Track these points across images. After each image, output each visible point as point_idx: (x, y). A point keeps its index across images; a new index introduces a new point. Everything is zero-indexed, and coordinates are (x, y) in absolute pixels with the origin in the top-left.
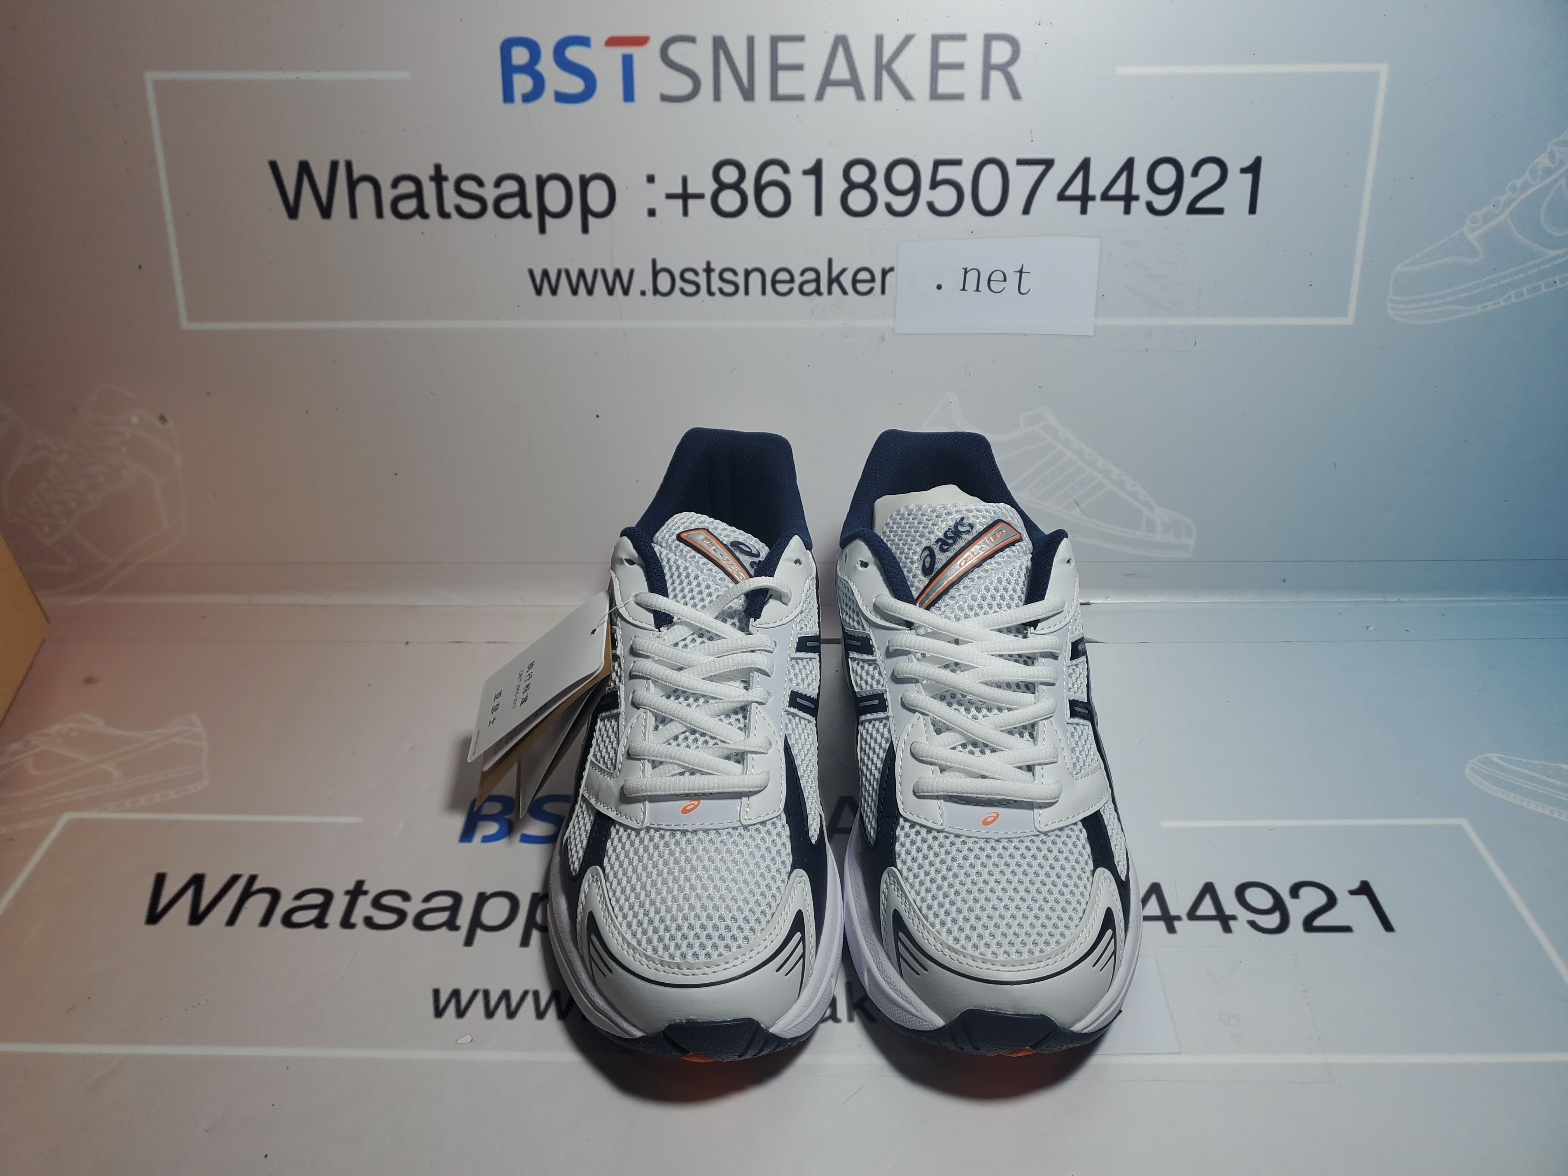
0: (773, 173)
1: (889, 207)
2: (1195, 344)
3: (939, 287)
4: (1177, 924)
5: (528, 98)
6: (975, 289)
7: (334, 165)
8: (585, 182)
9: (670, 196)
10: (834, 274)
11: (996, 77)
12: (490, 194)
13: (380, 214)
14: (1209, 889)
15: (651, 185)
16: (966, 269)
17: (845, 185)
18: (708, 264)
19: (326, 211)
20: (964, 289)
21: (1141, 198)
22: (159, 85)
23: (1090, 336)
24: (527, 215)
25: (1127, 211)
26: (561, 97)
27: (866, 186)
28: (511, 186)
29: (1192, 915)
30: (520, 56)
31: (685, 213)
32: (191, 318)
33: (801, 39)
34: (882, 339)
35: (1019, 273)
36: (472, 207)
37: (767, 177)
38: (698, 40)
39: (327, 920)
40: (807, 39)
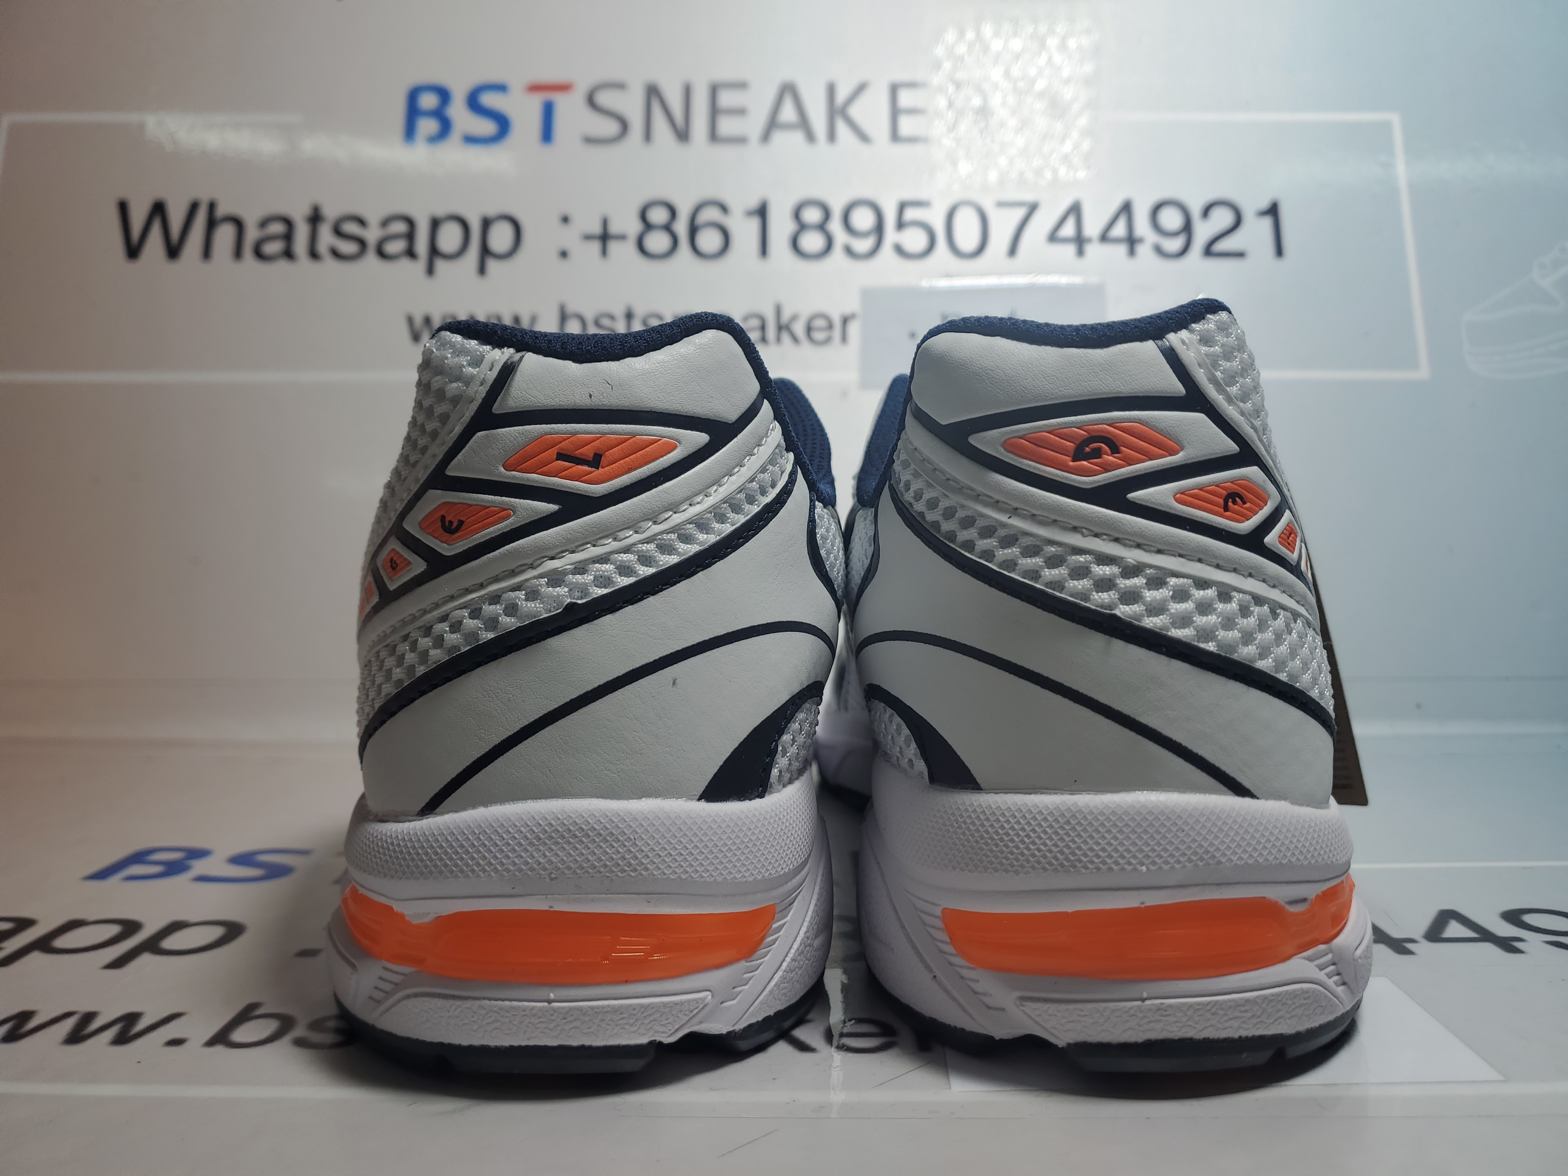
0: (710, 214)
1: (847, 250)
3: (912, 335)
5: (432, 139)
7: (195, 205)
8: (486, 224)
9: (586, 237)
10: (783, 322)
12: (372, 235)
13: (238, 255)
15: (565, 226)
17: (795, 227)
18: (629, 308)
19: (173, 251)
21: (1146, 240)
24: (414, 257)
25: (1131, 253)
27: (819, 227)
28: (398, 227)
30: (428, 101)
31: (604, 255)
33: (743, 85)
34: (844, 394)
37: (703, 217)
38: (628, 87)
40: (750, 85)
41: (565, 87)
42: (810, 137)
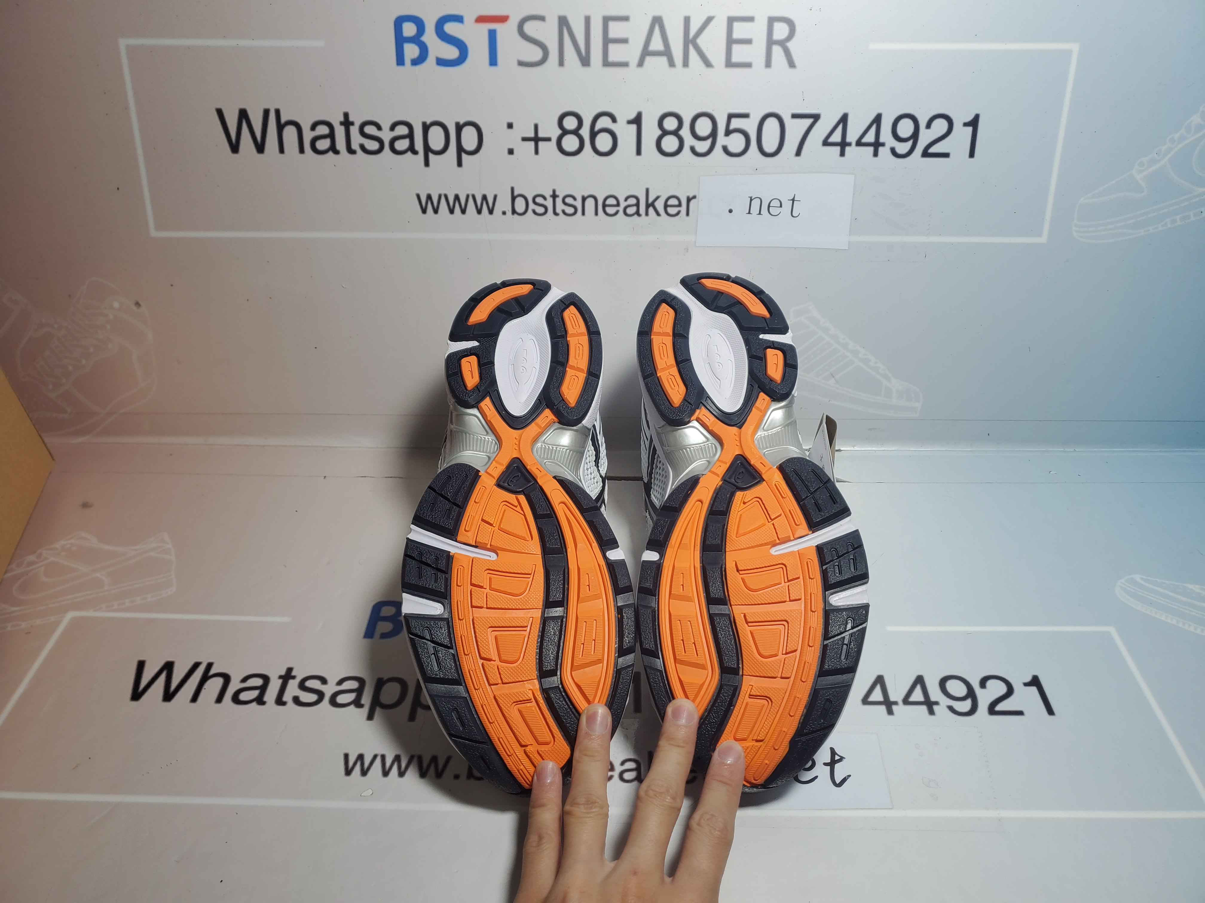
0: (604, 122)
1: (693, 150)
2: (925, 257)
3: (731, 211)
4: (894, 708)
5: (415, 62)
6: (758, 213)
7: (266, 112)
8: (459, 128)
9: (525, 139)
10: (650, 201)
11: (777, 50)
12: (386, 136)
13: (302, 150)
14: (920, 680)
16: (751, 198)
17: (659, 132)
18: (554, 191)
19: (260, 148)
20: (749, 213)
21: (887, 144)
22: (130, 49)
23: (845, 250)
25: (876, 154)
26: (441, 62)
27: (676, 133)
29: (906, 701)
30: (409, 30)
31: (537, 152)
32: (158, 228)
33: (626, 19)
34: (687, 250)
35: (792, 201)
37: (599, 125)
38: (547, 19)
39: (266, 699)
40: (631, 19)
41: (503, 19)
42: (672, 64)
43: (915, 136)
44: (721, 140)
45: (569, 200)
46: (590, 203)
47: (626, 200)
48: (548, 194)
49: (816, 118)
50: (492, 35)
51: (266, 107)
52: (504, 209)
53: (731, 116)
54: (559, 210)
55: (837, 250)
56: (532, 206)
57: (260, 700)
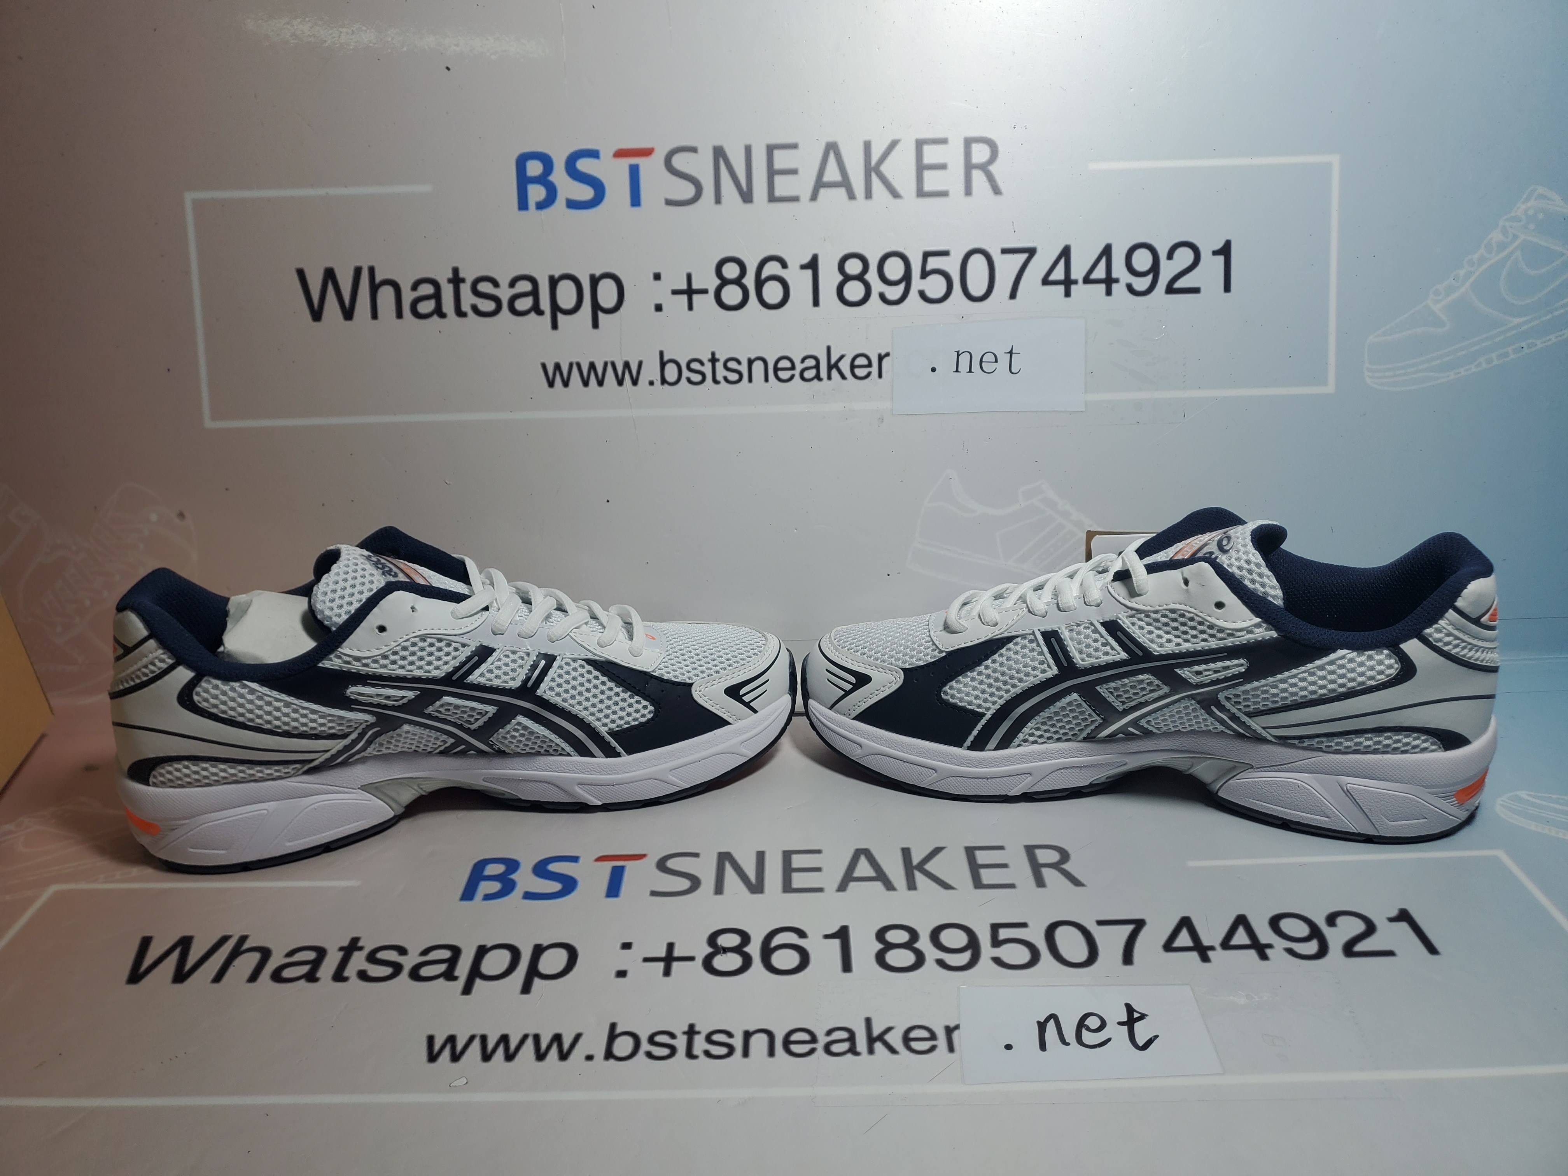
0: (772, 268)
1: (882, 297)
2: (1184, 416)
3: (933, 370)
4: (1210, 954)
5: (541, 206)
6: (968, 371)
7: (358, 271)
8: (595, 281)
9: (675, 292)
10: (833, 361)
11: (978, 177)
12: (504, 293)
13: (400, 315)
14: (1241, 921)
15: (657, 282)
16: (958, 352)
17: (840, 278)
18: (713, 354)
19: (348, 314)
20: (957, 371)
21: (1121, 280)
22: (197, 204)
23: (1082, 411)
24: (540, 313)
25: (1109, 292)
26: (572, 204)
27: (860, 278)
28: (524, 286)
29: (1226, 944)
30: (534, 168)
31: (690, 308)
32: (214, 417)
33: (795, 146)
34: (881, 420)
35: (1009, 354)
36: (488, 306)
37: (767, 271)
38: (699, 150)
39: (319, 974)
40: (800, 146)
41: (647, 152)
42: (852, 196)
43: (1155, 269)
44: (917, 284)
45: (732, 365)
46: (758, 367)
47: (803, 361)
48: (706, 357)
49: (1031, 252)
50: (634, 172)
51: (358, 264)
52: (651, 379)
53: (927, 255)
54: (719, 377)
55: (1071, 412)
56: (686, 373)
57: (311, 977)
